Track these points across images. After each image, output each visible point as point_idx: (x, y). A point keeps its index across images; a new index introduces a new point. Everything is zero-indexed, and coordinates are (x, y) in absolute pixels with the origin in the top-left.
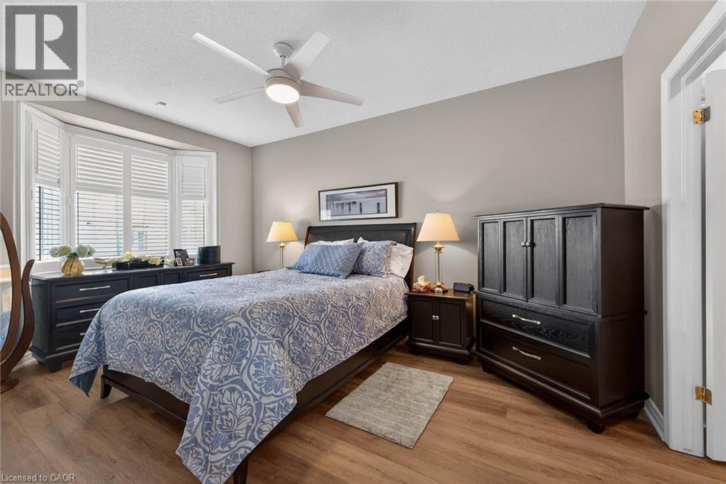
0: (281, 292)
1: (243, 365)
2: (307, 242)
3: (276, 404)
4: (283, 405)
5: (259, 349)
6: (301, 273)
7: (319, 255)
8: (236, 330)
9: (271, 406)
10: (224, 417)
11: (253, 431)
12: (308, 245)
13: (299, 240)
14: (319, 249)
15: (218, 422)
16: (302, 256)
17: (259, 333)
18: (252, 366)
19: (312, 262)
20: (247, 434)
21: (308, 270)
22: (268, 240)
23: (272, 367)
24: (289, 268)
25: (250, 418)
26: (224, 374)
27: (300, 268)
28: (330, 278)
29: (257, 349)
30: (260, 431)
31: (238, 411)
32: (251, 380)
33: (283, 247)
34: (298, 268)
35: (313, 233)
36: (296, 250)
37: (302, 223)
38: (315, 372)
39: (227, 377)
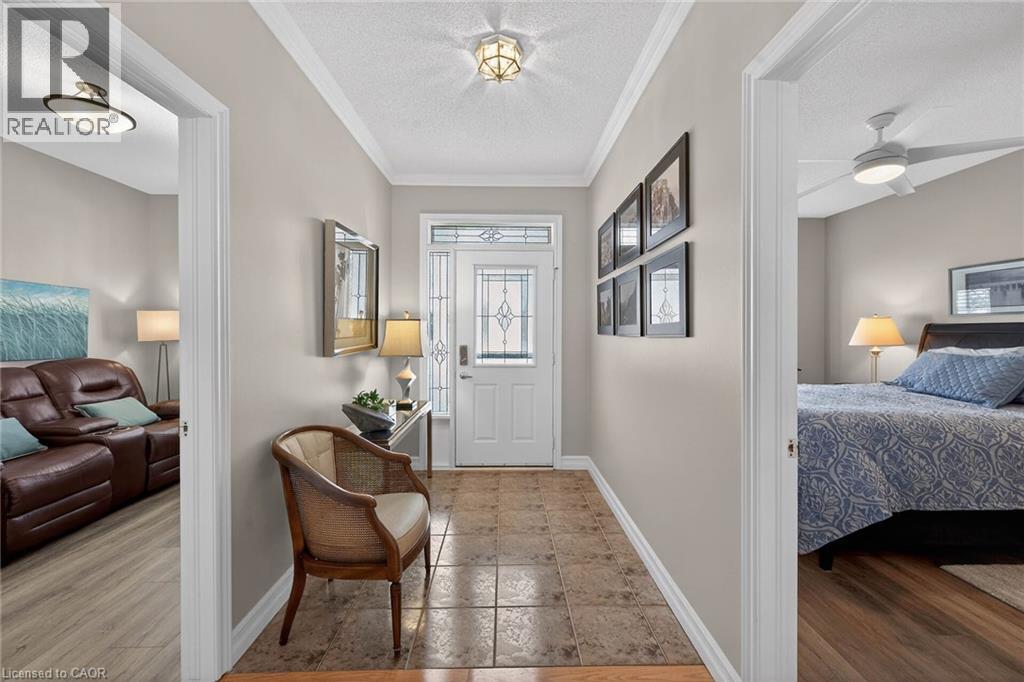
0: (872, 408)
1: (829, 463)
2: (922, 347)
3: (867, 508)
4: (875, 511)
5: (847, 453)
6: (908, 391)
7: (943, 369)
8: (821, 431)
9: (862, 507)
10: (812, 499)
11: (841, 521)
12: (923, 353)
13: (907, 342)
14: (944, 360)
15: (807, 501)
16: (913, 369)
17: (846, 438)
18: (839, 466)
19: (929, 378)
20: (834, 521)
21: (920, 389)
22: (852, 343)
23: (862, 473)
24: (887, 384)
25: (837, 509)
26: (811, 464)
27: (906, 384)
28: (962, 404)
29: (844, 453)
30: (848, 525)
31: (826, 499)
32: (838, 477)
33: (878, 353)
34: (903, 385)
35: (935, 334)
36: (901, 358)
37: (914, 318)
38: (921, 504)
39: (814, 468)
